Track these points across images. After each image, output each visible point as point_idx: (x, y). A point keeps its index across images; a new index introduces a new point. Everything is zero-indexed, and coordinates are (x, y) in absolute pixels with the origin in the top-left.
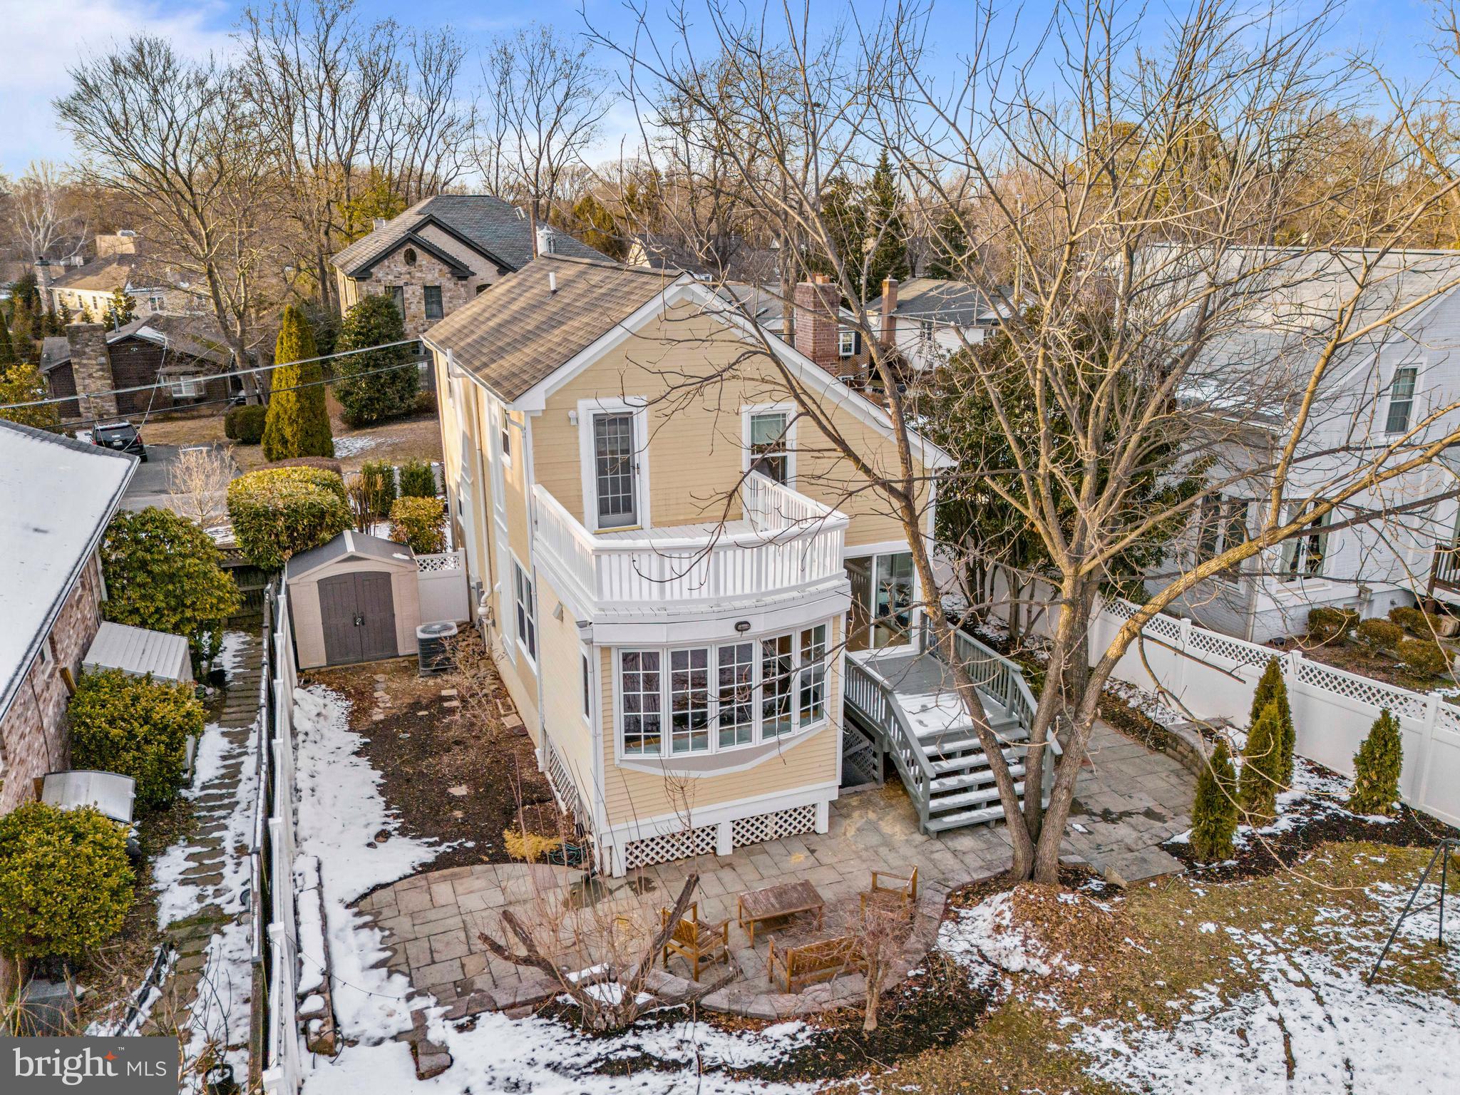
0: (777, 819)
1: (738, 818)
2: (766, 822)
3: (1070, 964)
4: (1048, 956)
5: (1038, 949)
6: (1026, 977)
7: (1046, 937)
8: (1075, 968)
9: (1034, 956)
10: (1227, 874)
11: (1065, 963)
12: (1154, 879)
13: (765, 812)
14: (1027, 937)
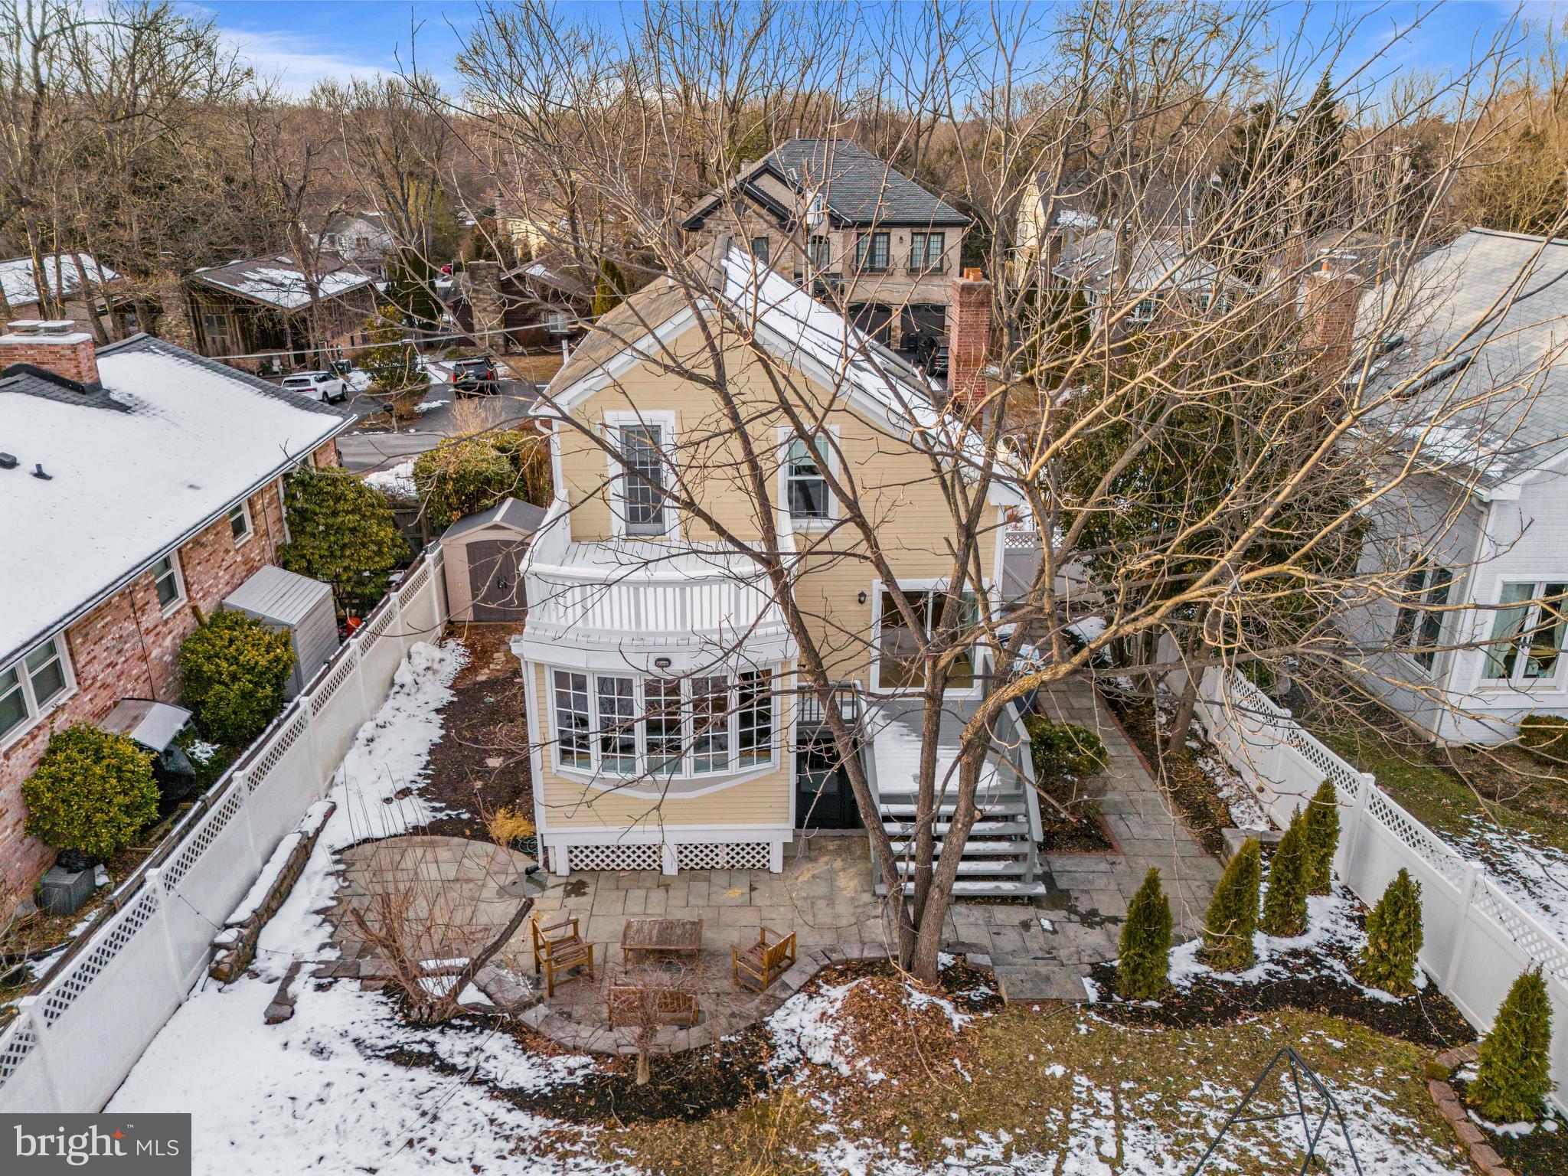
0: (728, 850)
1: (685, 842)
2: (716, 851)
3: (875, 1071)
4: (854, 1057)
5: (847, 1047)
6: (825, 1072)
7: (862, 1037)
8: (877, 1077)
9: (841, 1053)
10: (1137, 1017)
11: (869, 1068)
12: (1043, 1002)
13: (716, 841)
14: (844, 1033)
